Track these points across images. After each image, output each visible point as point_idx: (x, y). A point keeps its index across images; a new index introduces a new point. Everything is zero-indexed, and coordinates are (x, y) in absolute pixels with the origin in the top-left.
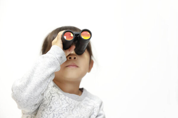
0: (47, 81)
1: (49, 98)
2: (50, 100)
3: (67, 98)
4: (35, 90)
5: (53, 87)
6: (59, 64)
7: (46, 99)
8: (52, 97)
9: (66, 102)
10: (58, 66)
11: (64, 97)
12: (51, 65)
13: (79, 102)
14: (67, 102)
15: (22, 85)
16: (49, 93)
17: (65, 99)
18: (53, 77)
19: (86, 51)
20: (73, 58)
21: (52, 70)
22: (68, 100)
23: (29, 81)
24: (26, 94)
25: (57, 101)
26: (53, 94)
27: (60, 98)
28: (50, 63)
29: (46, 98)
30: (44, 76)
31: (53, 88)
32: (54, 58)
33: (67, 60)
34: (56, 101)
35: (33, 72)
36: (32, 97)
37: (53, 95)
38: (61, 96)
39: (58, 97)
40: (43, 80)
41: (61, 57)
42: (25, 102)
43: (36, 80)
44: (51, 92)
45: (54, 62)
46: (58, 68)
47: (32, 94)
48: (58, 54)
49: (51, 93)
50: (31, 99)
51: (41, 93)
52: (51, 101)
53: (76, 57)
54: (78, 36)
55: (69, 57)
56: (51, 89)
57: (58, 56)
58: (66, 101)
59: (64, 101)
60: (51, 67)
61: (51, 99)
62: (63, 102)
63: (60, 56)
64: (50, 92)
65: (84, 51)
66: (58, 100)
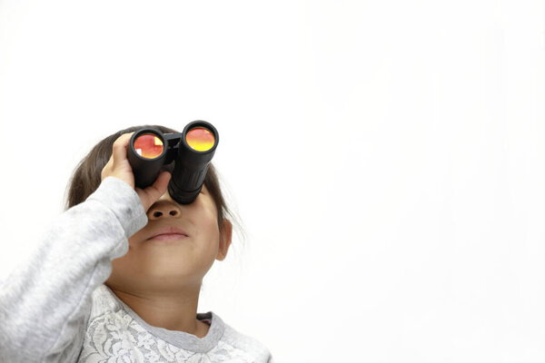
0: (85, 281)
1: (103, 345)
2: (107, 351)
3: (161, 343)
4: (48, 309)
5: (116, 311)
6: (123, 232)
7: (94, 350)
8: (114, 342)
9: (158, 357)
10: (120, 237)
11: (152, 342)
12: (97, 233)
13: (199, 356)
14: (162, 357)
15: (7, 296)
16: (104, 332)
17: (154, 347)
18: (105, 272)
19: (204, 189)
20: (166, 212)
21: (99, 247)
22: (164, 349)
23: (27, 285)
24: (19, 321)
25: (128, 354)
26: (116, 332)
27: (140, 344)
28: (94, 228)
29: (95, 348)
30: (76, 267)
31: (114, 313)
32: (107, 214)
33: (149, 220)
34: (126, 354)
35: (42, 256)
36: (38, 332)
37: (116, 336)
38: (140, 337)
39: (134, 340)
40: (72, 280)
41: (129, 211)
42: (15, 348)
43: (51, 278)
44: (109, 327)
45: (105, 223)
46: (120, 245)
47: (37, 321)
48: (118, 201)
49: (109, 331)
50: (35, 339)
51: (65, 319)
52: (109, 354)
53: (175, 209)
54: (178, 146)
55: (155, 211)
56: (109, 316)
57: (119, 207)
58: (158, 353)
59: (153, 353)
60: (95, 239)
61: (111, 350)
62: (147, 355)
63: (124, 206)
64: (105, 326)
65: (199, 191)
66: (131, 352)
